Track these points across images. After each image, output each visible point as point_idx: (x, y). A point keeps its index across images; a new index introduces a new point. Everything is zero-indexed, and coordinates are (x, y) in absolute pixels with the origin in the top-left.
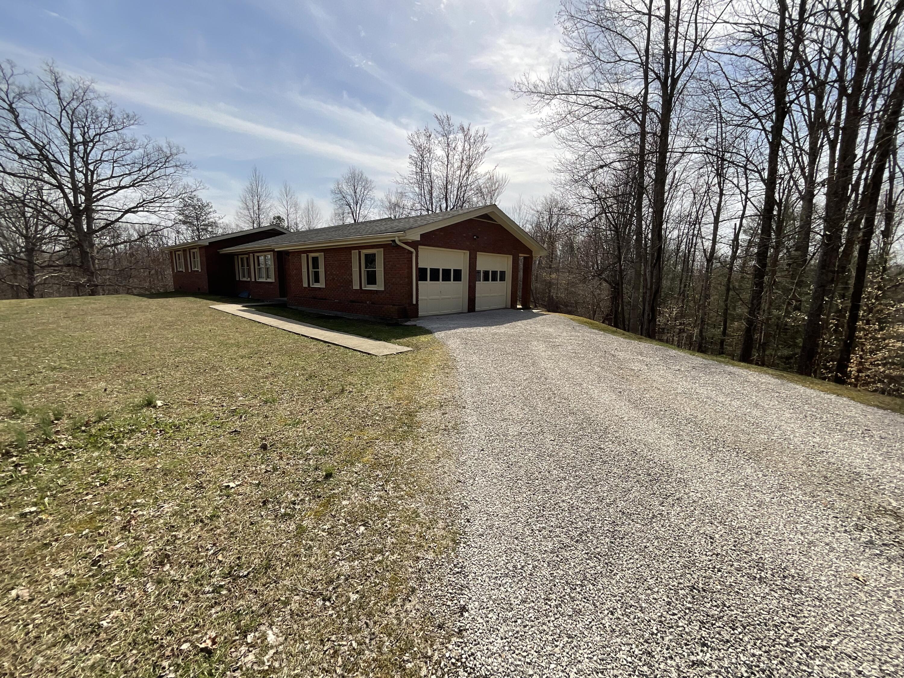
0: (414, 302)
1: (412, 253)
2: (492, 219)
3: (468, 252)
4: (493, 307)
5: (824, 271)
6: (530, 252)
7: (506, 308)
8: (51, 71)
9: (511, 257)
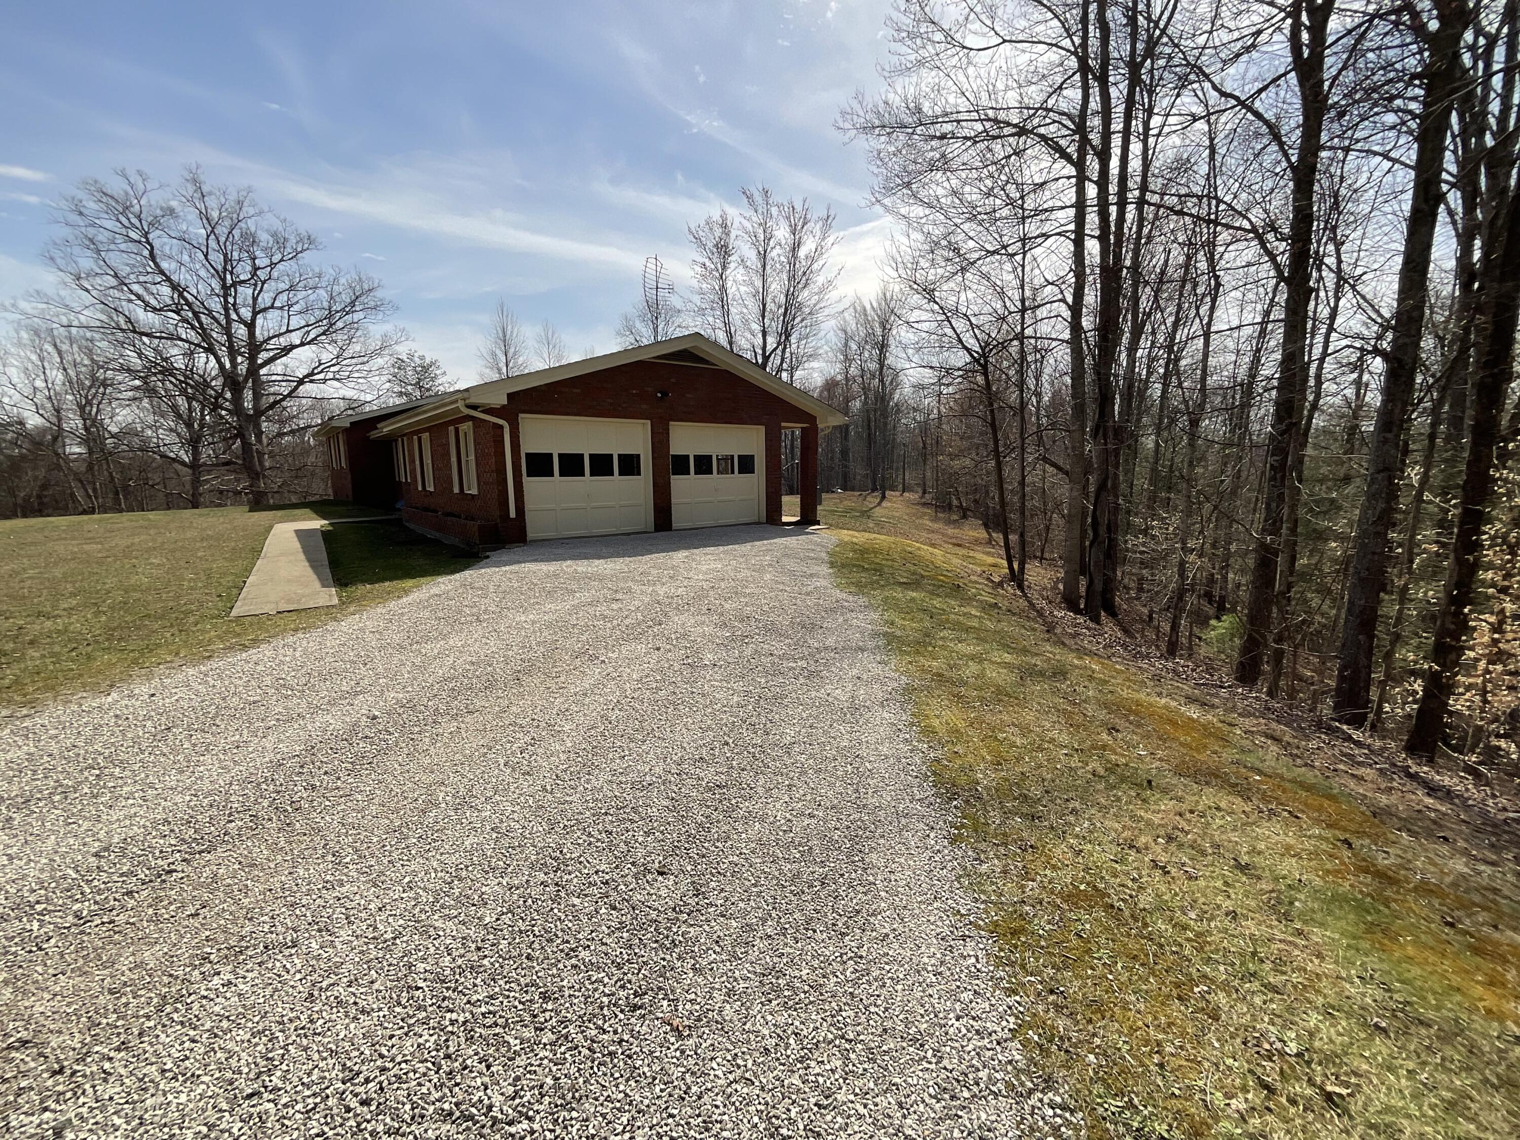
0: (513, 514)
1: (501, 427)
2: (707, 362)
3: (649, 422)
4: (722, 522)
5: (1389, 435)
6: (811, 419)
7: (759, 523)
8: (195, 181)
9: (762, 429)
